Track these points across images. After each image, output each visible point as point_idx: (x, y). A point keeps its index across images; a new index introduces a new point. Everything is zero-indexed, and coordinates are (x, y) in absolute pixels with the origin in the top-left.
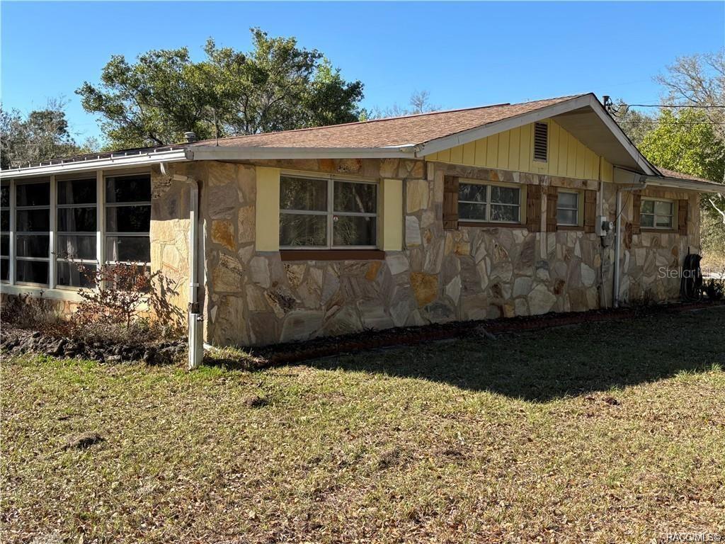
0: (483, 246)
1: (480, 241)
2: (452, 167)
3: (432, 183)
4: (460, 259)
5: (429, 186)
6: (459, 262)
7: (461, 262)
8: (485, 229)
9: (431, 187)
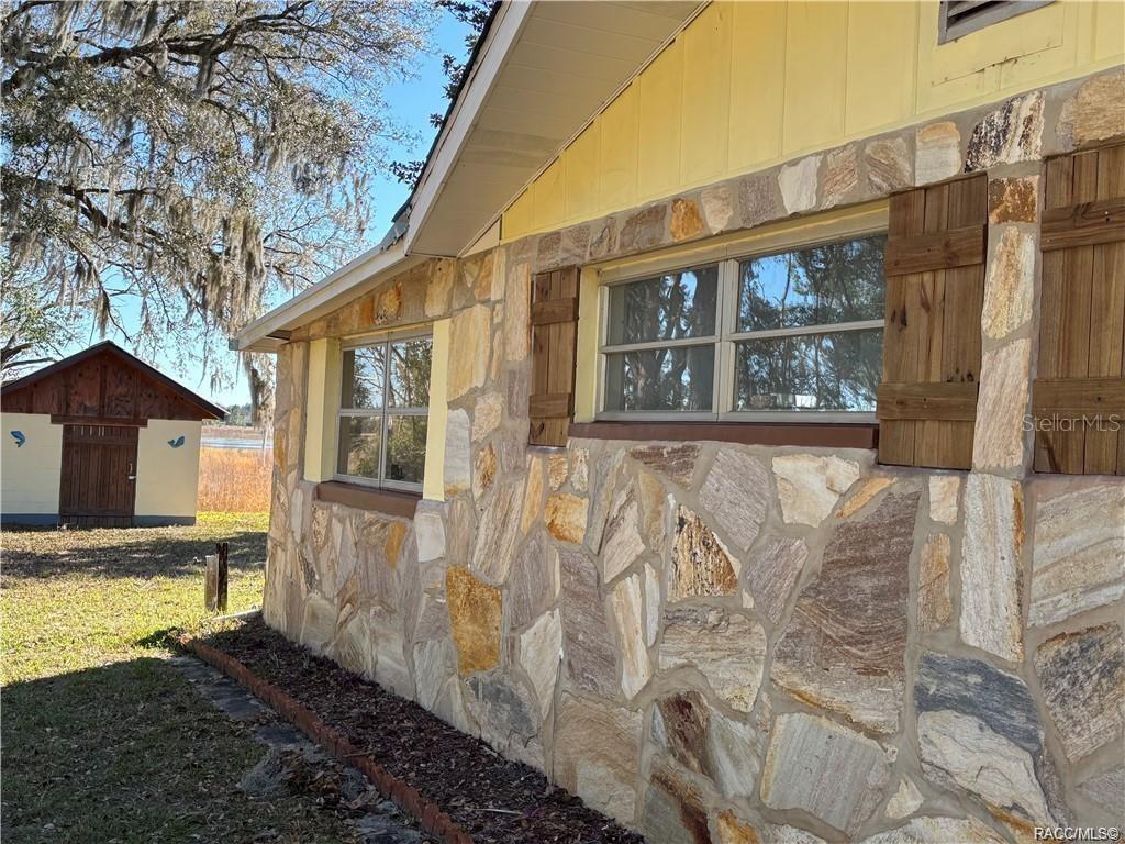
0: (631, 514)
1: (623, 497)
2: (551, 241)
3: (498, 307)
4: (561, 551)
5: (492, 319)
6: (558, 561)
7: (563, 566)
8: (643, 446)
9: (497, 320)
